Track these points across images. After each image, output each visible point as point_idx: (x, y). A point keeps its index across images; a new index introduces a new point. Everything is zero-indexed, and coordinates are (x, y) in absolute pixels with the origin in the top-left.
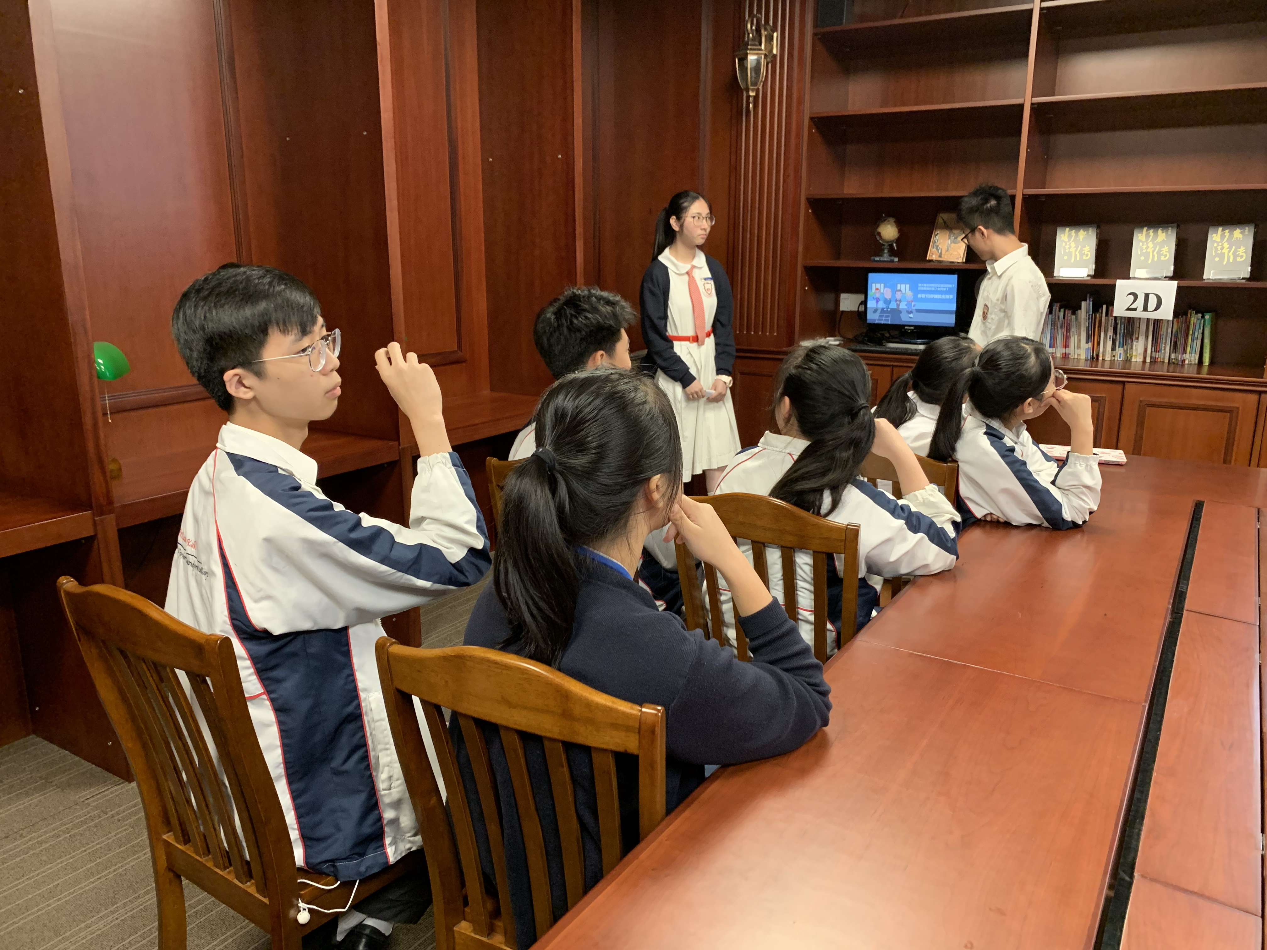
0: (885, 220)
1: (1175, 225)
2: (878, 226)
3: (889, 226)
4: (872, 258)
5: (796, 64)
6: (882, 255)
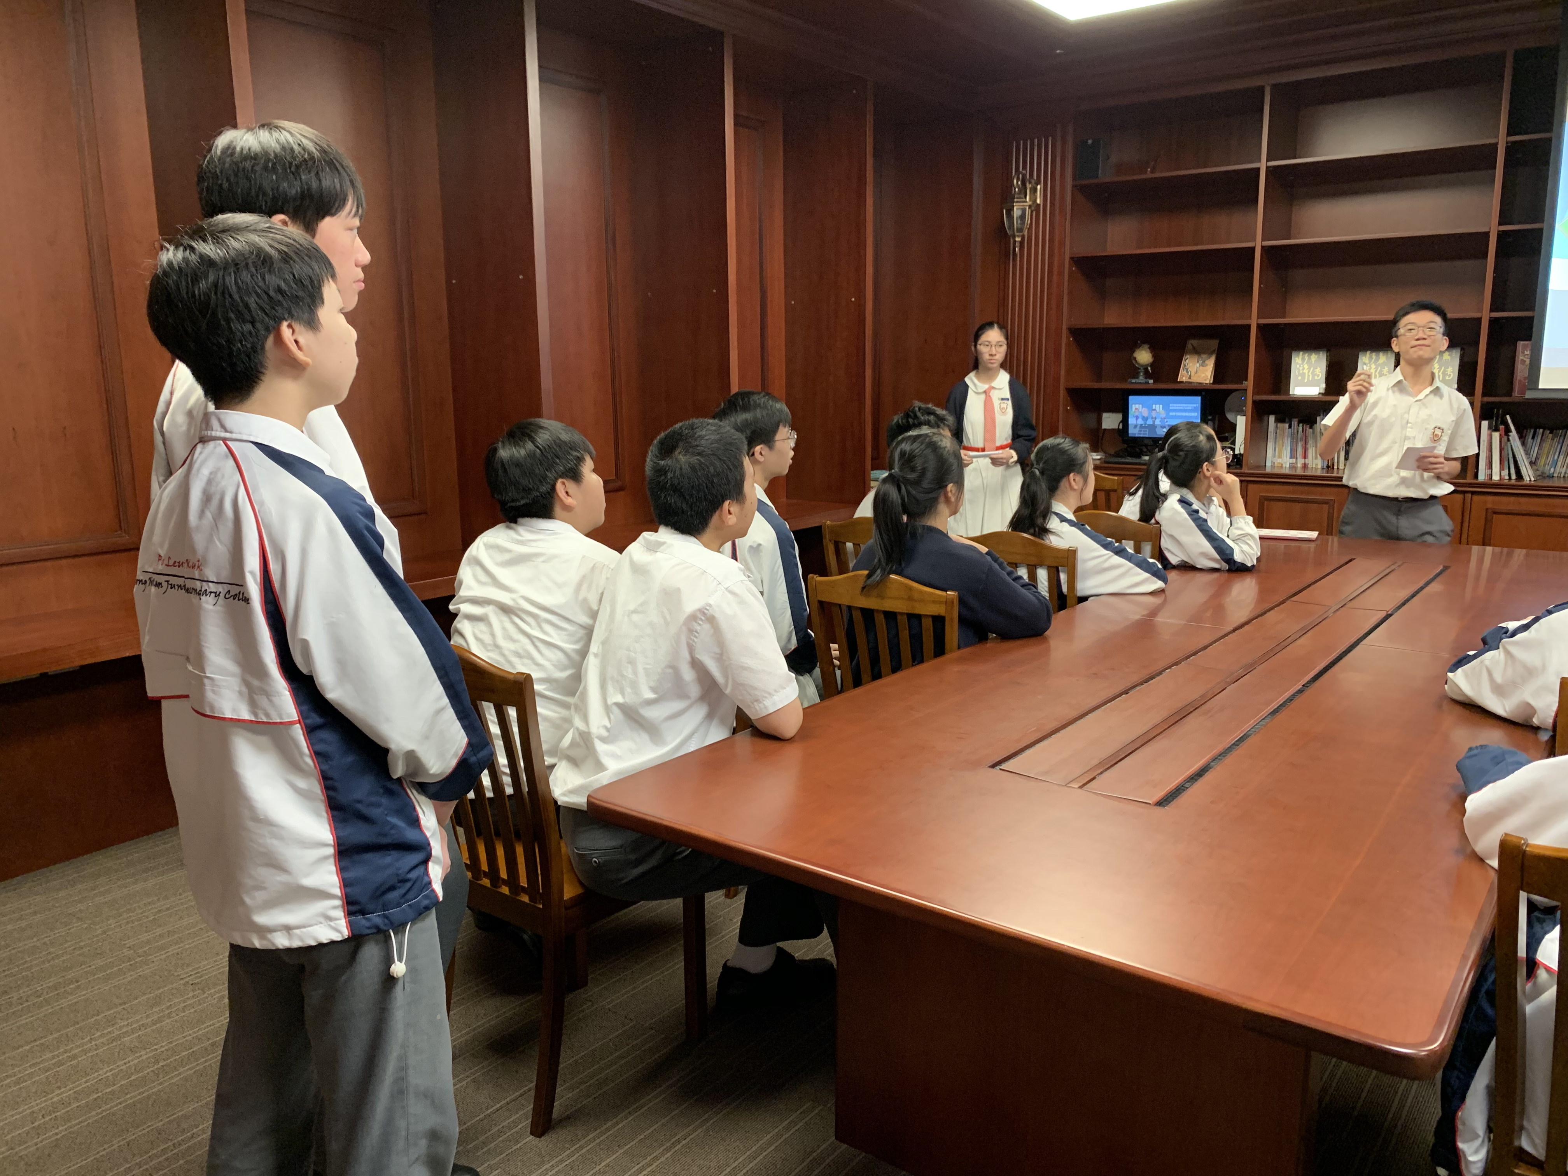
0: (1140, 346)
2: (1134, 352)
3: (1144, 352)
4: (1129, 380)
5: (1057, 211)
6: (1137, 378)
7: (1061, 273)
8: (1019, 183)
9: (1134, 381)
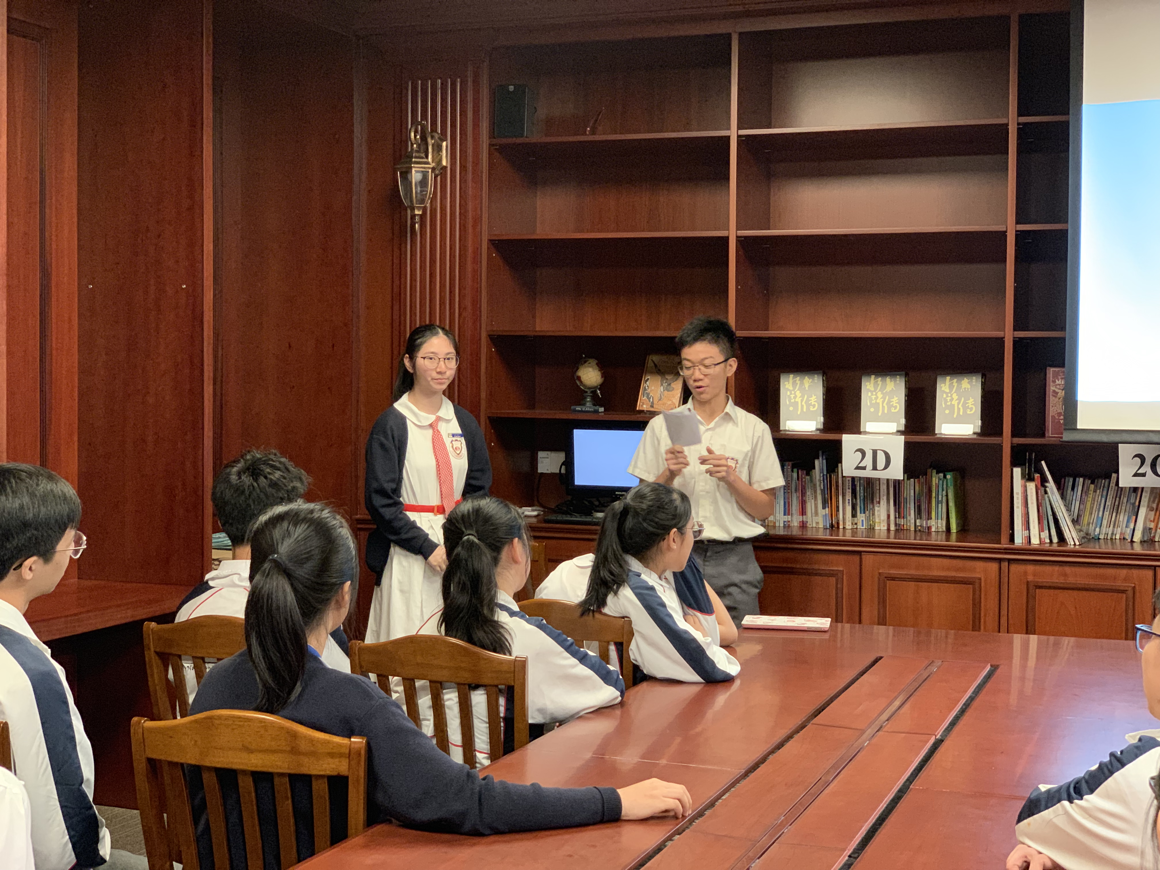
0: (585, 362)
1: (904, 373)
2: (578, 369)
3: (591, 369)
4: (572, 407)
5: (470, 176)
6: (584, 405)
7: (477, 260)
8: (418, 137)
9: (578, 408)
